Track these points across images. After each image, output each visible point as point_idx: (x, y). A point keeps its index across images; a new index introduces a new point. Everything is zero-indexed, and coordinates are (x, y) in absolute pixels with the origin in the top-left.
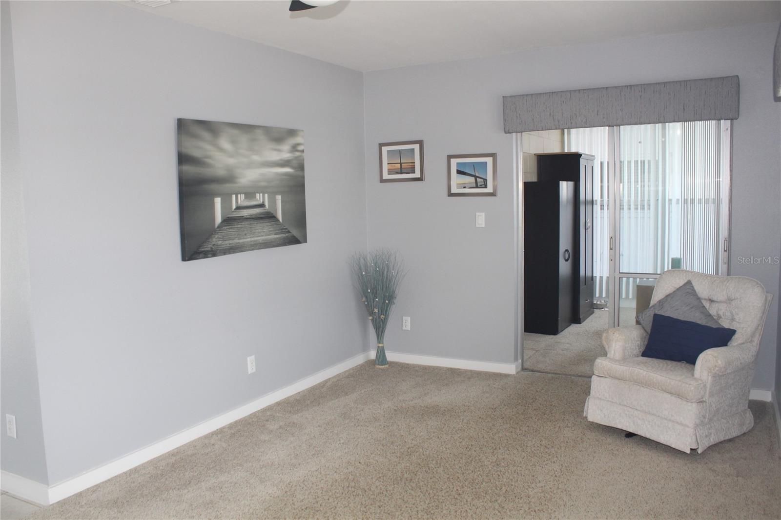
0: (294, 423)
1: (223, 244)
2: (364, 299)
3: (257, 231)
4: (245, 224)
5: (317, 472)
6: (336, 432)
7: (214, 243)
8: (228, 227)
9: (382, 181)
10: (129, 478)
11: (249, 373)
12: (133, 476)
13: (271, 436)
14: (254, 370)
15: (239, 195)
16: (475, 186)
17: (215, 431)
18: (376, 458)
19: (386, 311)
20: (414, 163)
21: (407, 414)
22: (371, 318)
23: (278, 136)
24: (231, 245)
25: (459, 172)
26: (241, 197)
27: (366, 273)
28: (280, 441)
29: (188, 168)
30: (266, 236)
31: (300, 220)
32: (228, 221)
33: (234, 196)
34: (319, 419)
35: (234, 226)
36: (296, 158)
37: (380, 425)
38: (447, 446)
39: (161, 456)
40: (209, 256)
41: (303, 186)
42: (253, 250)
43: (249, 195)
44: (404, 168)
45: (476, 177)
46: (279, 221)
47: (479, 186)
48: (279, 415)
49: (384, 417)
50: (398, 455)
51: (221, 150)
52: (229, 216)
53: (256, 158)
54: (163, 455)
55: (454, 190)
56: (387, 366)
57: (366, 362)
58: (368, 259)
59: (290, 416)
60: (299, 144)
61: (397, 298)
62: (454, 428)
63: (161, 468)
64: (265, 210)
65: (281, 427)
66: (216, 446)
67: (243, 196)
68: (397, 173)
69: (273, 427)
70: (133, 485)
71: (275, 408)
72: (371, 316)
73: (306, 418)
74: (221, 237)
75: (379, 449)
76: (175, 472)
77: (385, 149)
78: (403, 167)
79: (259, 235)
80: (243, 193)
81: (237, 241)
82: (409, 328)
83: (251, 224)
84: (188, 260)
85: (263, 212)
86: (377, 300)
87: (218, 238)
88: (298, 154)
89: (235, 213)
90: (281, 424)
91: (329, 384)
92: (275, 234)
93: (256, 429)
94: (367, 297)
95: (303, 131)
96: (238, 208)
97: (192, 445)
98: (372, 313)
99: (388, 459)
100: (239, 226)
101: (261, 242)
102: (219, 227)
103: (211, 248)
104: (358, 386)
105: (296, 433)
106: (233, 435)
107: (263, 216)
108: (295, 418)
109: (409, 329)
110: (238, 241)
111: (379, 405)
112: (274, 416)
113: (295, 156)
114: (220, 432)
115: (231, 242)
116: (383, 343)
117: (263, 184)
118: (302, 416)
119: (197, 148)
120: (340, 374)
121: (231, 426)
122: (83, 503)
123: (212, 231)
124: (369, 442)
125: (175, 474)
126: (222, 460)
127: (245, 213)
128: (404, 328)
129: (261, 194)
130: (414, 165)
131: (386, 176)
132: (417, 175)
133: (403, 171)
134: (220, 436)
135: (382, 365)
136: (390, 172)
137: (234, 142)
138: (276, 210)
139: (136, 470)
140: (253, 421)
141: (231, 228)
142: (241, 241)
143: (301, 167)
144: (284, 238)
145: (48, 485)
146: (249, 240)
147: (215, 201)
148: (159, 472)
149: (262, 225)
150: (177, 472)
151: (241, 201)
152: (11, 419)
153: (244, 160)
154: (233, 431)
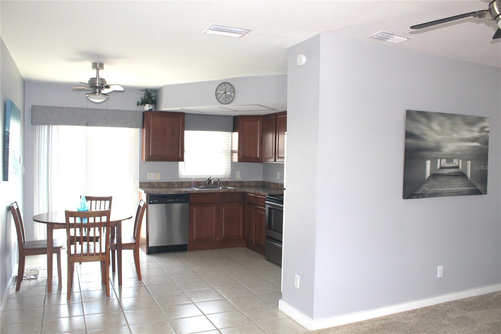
0: (467, 317)
1: (430, 190)
3: (453, 184)
4: (445, 179)
7: (423, 189)
8: (434, 180)
10: (356, 327)
11: (438, 277)
12: (359, 326)
13: (450, 322)
14: (441, 276)
15: (442, 160)
17: (411, 311)
23: (471, 121)
24: (434, 192)
26: (444, 161)
28: (457, 327)
29: (412, 141)
30: (458, 187)
31: (483, 179)
32: (434, 176)
34: (487, 319)
35: (437, 180)
36: (483, 136)
39: (376, 318)
40: (420, 197)
41: (487, 155)
42: (449, 196)
43: (449, 160)
46: (468, 178)
48: (456, 309)
51: (433, 130)
52: (435, 173)
53: (455, 136)
54: (377, 318)
59: (464, 312)
60: (486, 127)
63: (376, 325)
64: (459, 170)
65: (457, 318)
66: (412, 321)
67: (445, 160)
69: (452, 317)
71: (453, 304)
73: (477, 316)
74: (429, 186)
76: (385, 330)
79: (455, 186)
80: (445, 158)
81: (439, 189)
83: (449, 179)
84: (407, 199)
85: (457, 172)
87: (427, 186)
88: (484, 134)
89: (439, 171)
90: (458, 316)
91: (495, 296)
92: (465, 187)
93: (439, 315)
95: (489, 118)
96: (441, 168)
97: (396, 315)
100: (441, 180)
101: (454, 191)
102: (428, 179)
103: (422, 192)
105: (469, 325)
106: (423, 316)
107: (456, 174)
108: (468, 314)
112: (452, 310)
114: (414, 312)
115: (435, 189)
117: (459, 153)
119: (420, 128)
121: (422, 309)
123: (423, 182)
125: (385, 332)
127: (446, 171)
129: (457, 160)
134: (414, 314)
137: (441, 125)
138: (466, 171)
139: (361, 323)
140: (437, 310)
141: (436, 181)
142: (441, 189)
143: (486, 143)
144: (471, 190)
145: (313, 319)
146: (446, 189)
147: (427, 163)
148: (375, 328)
149: (456, 180)
150: (386, 330)
151: (443, 164)
152: (298, 277)
153: (447, 137)
154: (423, 313)
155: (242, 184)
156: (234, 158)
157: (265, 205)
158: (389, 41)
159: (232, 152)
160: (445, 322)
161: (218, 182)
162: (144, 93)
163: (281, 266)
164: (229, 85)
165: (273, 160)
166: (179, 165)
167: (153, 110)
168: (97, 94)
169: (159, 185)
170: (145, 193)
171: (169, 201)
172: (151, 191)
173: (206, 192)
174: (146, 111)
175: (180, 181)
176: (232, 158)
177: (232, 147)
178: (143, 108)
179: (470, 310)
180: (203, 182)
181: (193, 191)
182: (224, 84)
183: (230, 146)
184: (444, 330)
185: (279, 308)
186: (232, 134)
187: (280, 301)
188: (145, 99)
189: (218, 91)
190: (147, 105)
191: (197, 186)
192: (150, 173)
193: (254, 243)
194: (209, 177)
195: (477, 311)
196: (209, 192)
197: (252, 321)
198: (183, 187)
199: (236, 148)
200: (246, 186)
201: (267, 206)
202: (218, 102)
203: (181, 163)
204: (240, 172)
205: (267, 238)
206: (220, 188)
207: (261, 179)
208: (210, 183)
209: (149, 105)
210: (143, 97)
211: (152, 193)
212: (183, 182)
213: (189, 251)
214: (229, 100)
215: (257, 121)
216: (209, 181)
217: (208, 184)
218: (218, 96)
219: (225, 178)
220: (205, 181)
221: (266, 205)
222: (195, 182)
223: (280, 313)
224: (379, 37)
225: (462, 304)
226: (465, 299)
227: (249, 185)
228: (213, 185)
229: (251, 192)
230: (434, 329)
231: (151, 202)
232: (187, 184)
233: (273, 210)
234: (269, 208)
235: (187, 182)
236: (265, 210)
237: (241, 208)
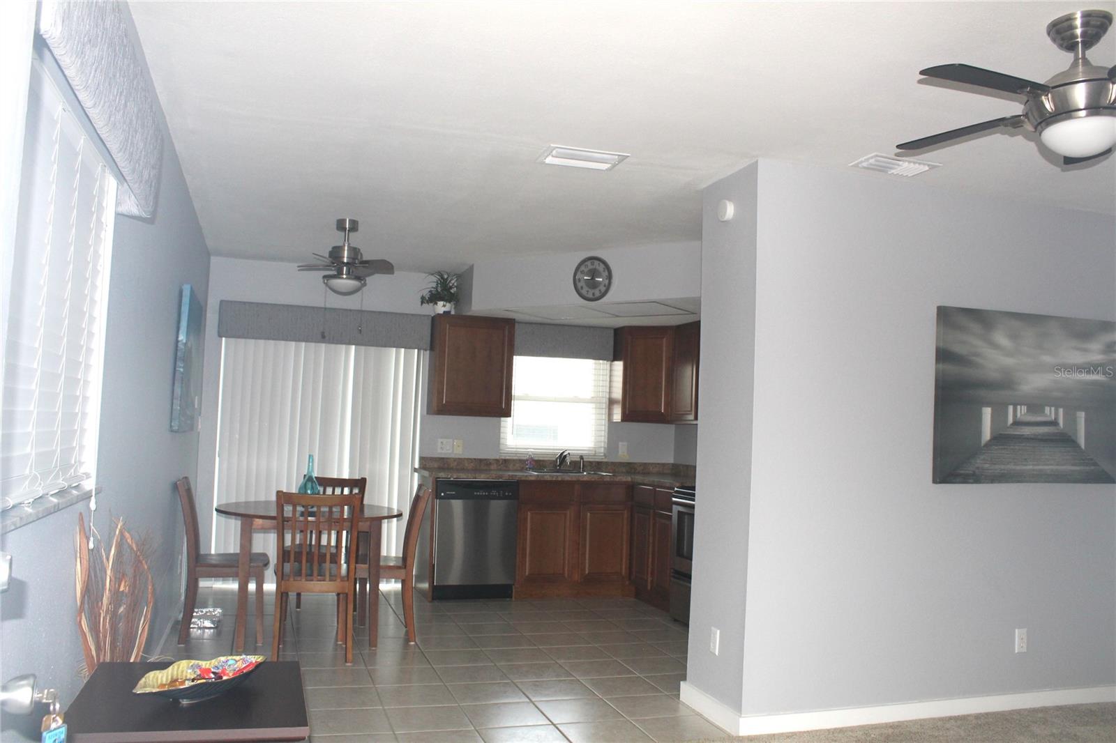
1: (991, 468)
3: (1043, 457)
4: (1026, 446)
7: (977, 465)
8: (1000, 447)
14: (1024, 650)
15: (1019, 407)
17: (955, 717)
23: (1084, 331)
24: (1002, 471)
26: (1022, 411)
29: (951, 369)
30: (1057, 465)
32: (1000, 438)
33: (1011, 408)
35: (1008, 447)
36: (1111, 362)
40: (971, 481)
42: (1035, 482)
43: (1034, 407)
46: (1079, 446)
48: (1055, 720)
51: (996, 346)
52: (1002, 433)
53: (1046, 359)
60: (1115, 343)
64: (1058, 429)
67: (1024, 409)
74: (988, 459)
79: (1046, 462)
80: (1024, 405)
81: (1011, 467)
83: (1034, 446)
84: (940, 483)
85: (1054, 433)
87: (984, 459)
88: (1113, 356)
89: (1011, 430)
92: (1073, 465)
96: (1016, 423)
100: (1017, 448)
101: (1048, 473)
102: (988, 445)
103: (974, 472)
107: (1052, 437)
110: (1014, 467)
112: (1046, 720)
113: (1110, 358)
115: (1003, 467)
117: (1056, 394)
119: (966, 342)
123: (977, 450)
127: (1027, 431)
129: (1053, 408)
137: (1014, 337)
138: (1075, 432)
140: (1012, 718)
141: (1004, 449)
142: (1018, 468)
144: (1087, 471)
146: (1031, 467)
147: (983, 412)
148: (869, 739)
149: (1051, 449)
151: (1021, 415)
152: (716, 633)
153: (1029, 361)
155: (630, 468)
156: (615, 415)
157: (672, 507)
158: (894, 172)
159: (612, 402)
161: (580, 462)
162: (434, 279)
164: (601, 263)
165: (692, 417)
166: (502, 425)
167: (453, 313)
168: (345, 276)
169: (459, 464)
171: (478, 493)
172: (444, 474)
173: (554, 479)
174: (438, 314)
175: (503, 458)
176: (610, 414)
177: (610, 392)
178: (433, 308)
180: (549, 460)
181: (526, 476)
182: (589, 261)
183: (608, 390)
186: (611, 365)
188: (437, 290)
189: (579, 275)
190: (441, 303)
191: (537, 468)
192: (442, 440)
193: (649, 588)
194: (562, 452)
195: (1101, 725)
196: (560, 479)
197: (623, 716)
198: (508, 469)
199: (618, 392)
200: (638, 472)
201: (676, 508)
202: (578, 296)
203: (505, 421)
204: (625, 443)
205: (674, 574)
206: (583, 474)
207: (670, 459)
208: (565, 463)
209: (445, 303)
210: (433, 288)
211: (443, 477)
212: (508, 460)
214: (599, 292)
215: (662, 338)
216: (562, 457)
217: (561, 465)
218: (580, 285)
219: (595, 455)
220: (554, 459)
221: (674, 506)
222: (533, 460)
224: (872, 164)
225: (1071, 712)
227: (645, 470)
228: (570, 467)
229: (645, 482)
231: (442, 495)
232: (517, 465)
233: (686, 517)
234: (679, 511)
235: (516, 460)
236: (671, 516)
237: (625, 516)
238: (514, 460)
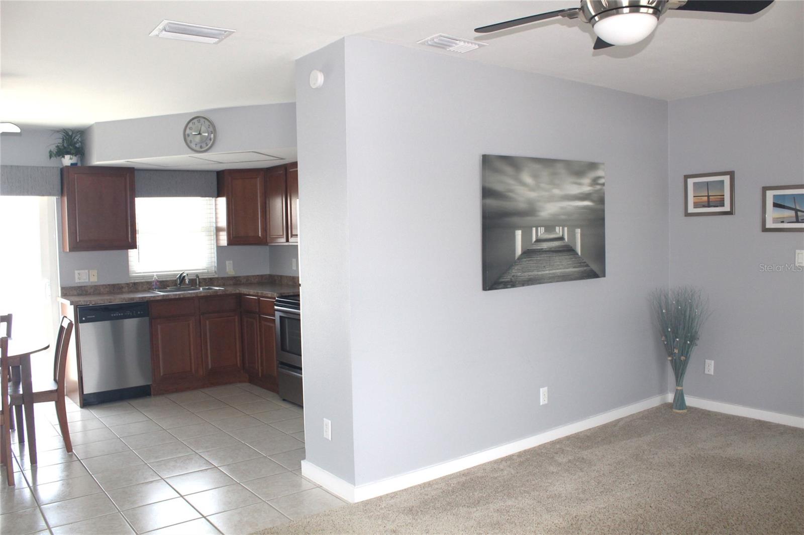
0: (583, 459)
1: (523, 275)
2: (663, 338)
3: (555, 264)
4: (544, 256)
5: (605, 510)
6: (627, 472)
7: (513, 274)
8: (528, 259)
9: (687, 214)
10: (423, 491)
11: (541, 404)
12: (426, 489)
13: (559, 469)
14: (546, 402)
15: (539, 228)
16: (795, 221)
17: (504, 458)
18: (669, 505)
19: (688, 352)
20: (723, 195)
21: (705, 463)
22: (670, 358)
23: (579, 169)
24: (530, 277)
25: (776, 205)
26: (541, 230)
27: (667, 310)
29: (492, 202)
30: (564, 269)
31: (599, 253)
32: (528, 253)
33: (534, 229)
34: (609, 457)
35: (533, 259)
36: (597, 191)
37: (675, 471)
38: (751, 504)
39: (453, 474)
40: (509, 286)
41: (603, 219)
42: (551, 282)
43: (549, 228)
44: (711, 202)
45: (796, 211)
46: (578, 254)
47: (800, 221)
48: (568, 449)
49: (680, 463)
50: (694, 504)
51: (524, 184)
52: (528, 248)
53: (557, 192)
54: (455, 474)
55: (770, 225)
56: (685, 411)
57: (662, 405)
58: (669, 295)
59: (579, 452)
60: (599, 178)
61: (700, 338)
62: (760, 485)
63: (452, 485)
64: (564, 243)
65: (570, 461)
66: (505, 472)
67: (543, 229)
68: (704, 206)
69: (561, 460)
70: (426, 497)
71: (565, 442)
72: (670, 356)
73: (596, 455)
74: (520, 268)
75: (672, 496)
76: (465, 491)
77: (691, 181)
78: (710, 200)
79: (558, 267)
80: (542, 227)
81: (536, 273)
82: (712, 372)
83: (549, 257)
84: (489, 290)
85: (562, 245)
86: (678, 340)
87: (518, 269)
88: (598, 187)
89: (535, 246)
90: (570, 458)
91: (621, 423)
92: (574, 268)
93: (544, 460)
94: (666, 336)
95: (603, 164)
96: (538, 241)
97: (482, 467)
98: (671, 354)
99: (682, 507)
100: (539, 258)
101: (559, 275)
102: (519, 259)
103: (511, 279)
104: (652, 429)
106: (521, 464)
107: (561, 249)
108: (585, 454)
109: (712, 374)
111: (675, 450)
112: (563, 450)
113: (596, 189)
114: (508, 459)
115: (530, 273)
116: (682, 386)
117: (563, 217)
118: (592, 453)
119: (503, 182)
120: (634, 414)
121: (520, 454)
122: (383, 507)
123: (511, 263)
124: (662, 487)
125: (465, 493)
126: (510, 486)
127: (545, 246)
128: (706, 372)
129: (561, 228)
130: (724, 198)
131: (691, 210)
132: (727, 208)
133: (711, 204)
134: (509, 462)
135: (680, 409)
136: (696, 205)
137: (535, 176)
138: (575, 244)
139: (429, 484)
140: (542, 453)
141: (530, 260)
142: (540, 273)
143: (601, 201)
144: (582, 272)
145: (355, 486)
146: (547, 272)
147: (516, 234)
148: (450, 489)
149: (560, 258)
150: (467, 491)
151: (541, 235)
152: (328, 422)
153: (545, 194)
154: (522, 460)
155: (236, 281)
156: (222, 240)
157: (274, 313)
158: (451, 48)
159: (218, 230)
160: (552, 469)
161: (195, 280)
162: (60, 136)
163: (302, 407)
164: (206, 121)
165: (284, 240)
166: (129, 255)
167: (79, 164)
169: (96, 290)
170: (71, 305)
171: (115, 315)
172: (83, 300)
173: (177, 297)
174: (66, 166)
175: (133, 281)
176: (217, 240)
177: (216, 222)
178: (61, 161)
179: (588, 447)
180: (171, 281)
181: (154, 297)
182: (197, 119)
183: (214, 221)
184: (550, 481)
185: (303, 474)
186: (215, 200)
187: (302, 462)
188: (63, 145)
189: (188, 131)
190: (67, 157)
191: (162, 288)
192: (79, 271)
193: (260, 375)
194: (181, 272)
195: (596, 447)
196: (182, 296)
197: (260, 498)
198: (137, 291)
199: (223, 223)
200: (243, 284)
201: (278, 314)
202: (189, 150)
203: (132, 253)
204: (231, 262)
205: (280, 365)
206: (200, 289)
207: (266, 271)
208: (184, 281)
209: (71, 157)
210: (59, 143)
211: (83, 304)
212: (137, 283)
213: (154, 395)
214: (206, 145)
215: (257, 178)
216: (182, 278)
217: (180, 284)
218: (189, 139)
219: (208, 273)
220: (175, 279)
221: (276, 312)
222: (158, 281)
223: (304, 482)
224: (436, 43)
225: (576, 440)
226: (581, 432)
227: (248, 281)
228: (187, 285)
229: (251, 293)
230: (536, 481)
231: (84, 319)
232: (145, 286)
233: (287, 320)
234: (280, 316)
235: (144, 282)
236: (274, 320)
237: (237, 320)
238: (142, 283)
